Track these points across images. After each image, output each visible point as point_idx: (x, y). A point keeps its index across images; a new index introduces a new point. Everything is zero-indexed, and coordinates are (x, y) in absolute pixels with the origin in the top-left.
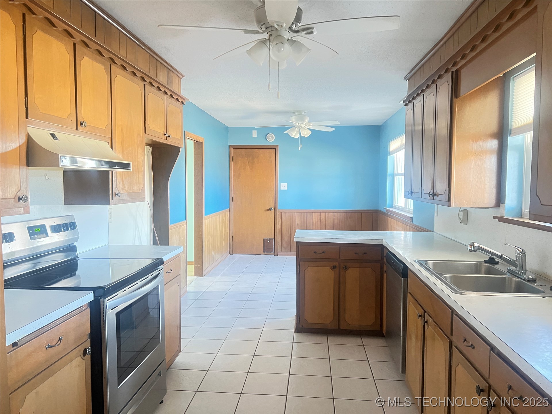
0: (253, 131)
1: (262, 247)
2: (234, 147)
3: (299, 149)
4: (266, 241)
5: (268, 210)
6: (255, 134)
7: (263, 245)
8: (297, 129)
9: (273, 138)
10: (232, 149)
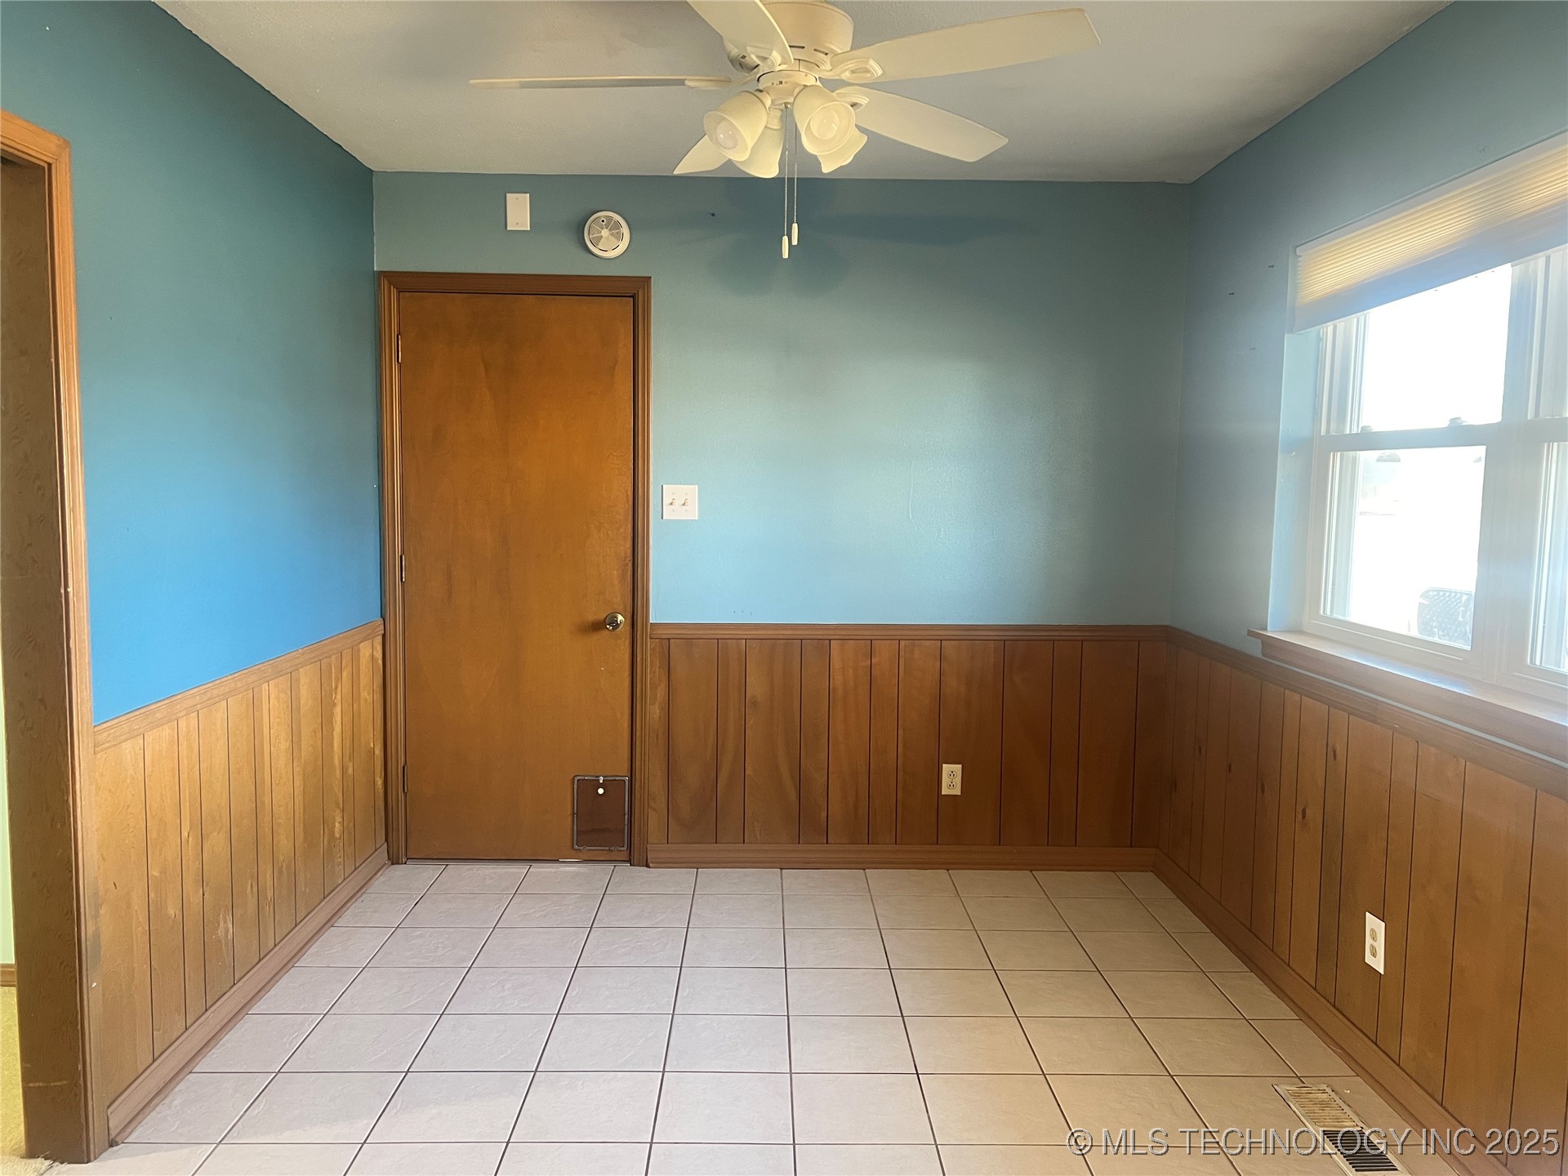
0: (508, 194)
1: (563, 821)
2: (408, 284)
3: (786, 255)
4: (585, 788)
5: (597, 626)
6: (519, 212)
7: (569, 811)
8: (768, 102)
9: (620, 237)
10: (394, 291)
